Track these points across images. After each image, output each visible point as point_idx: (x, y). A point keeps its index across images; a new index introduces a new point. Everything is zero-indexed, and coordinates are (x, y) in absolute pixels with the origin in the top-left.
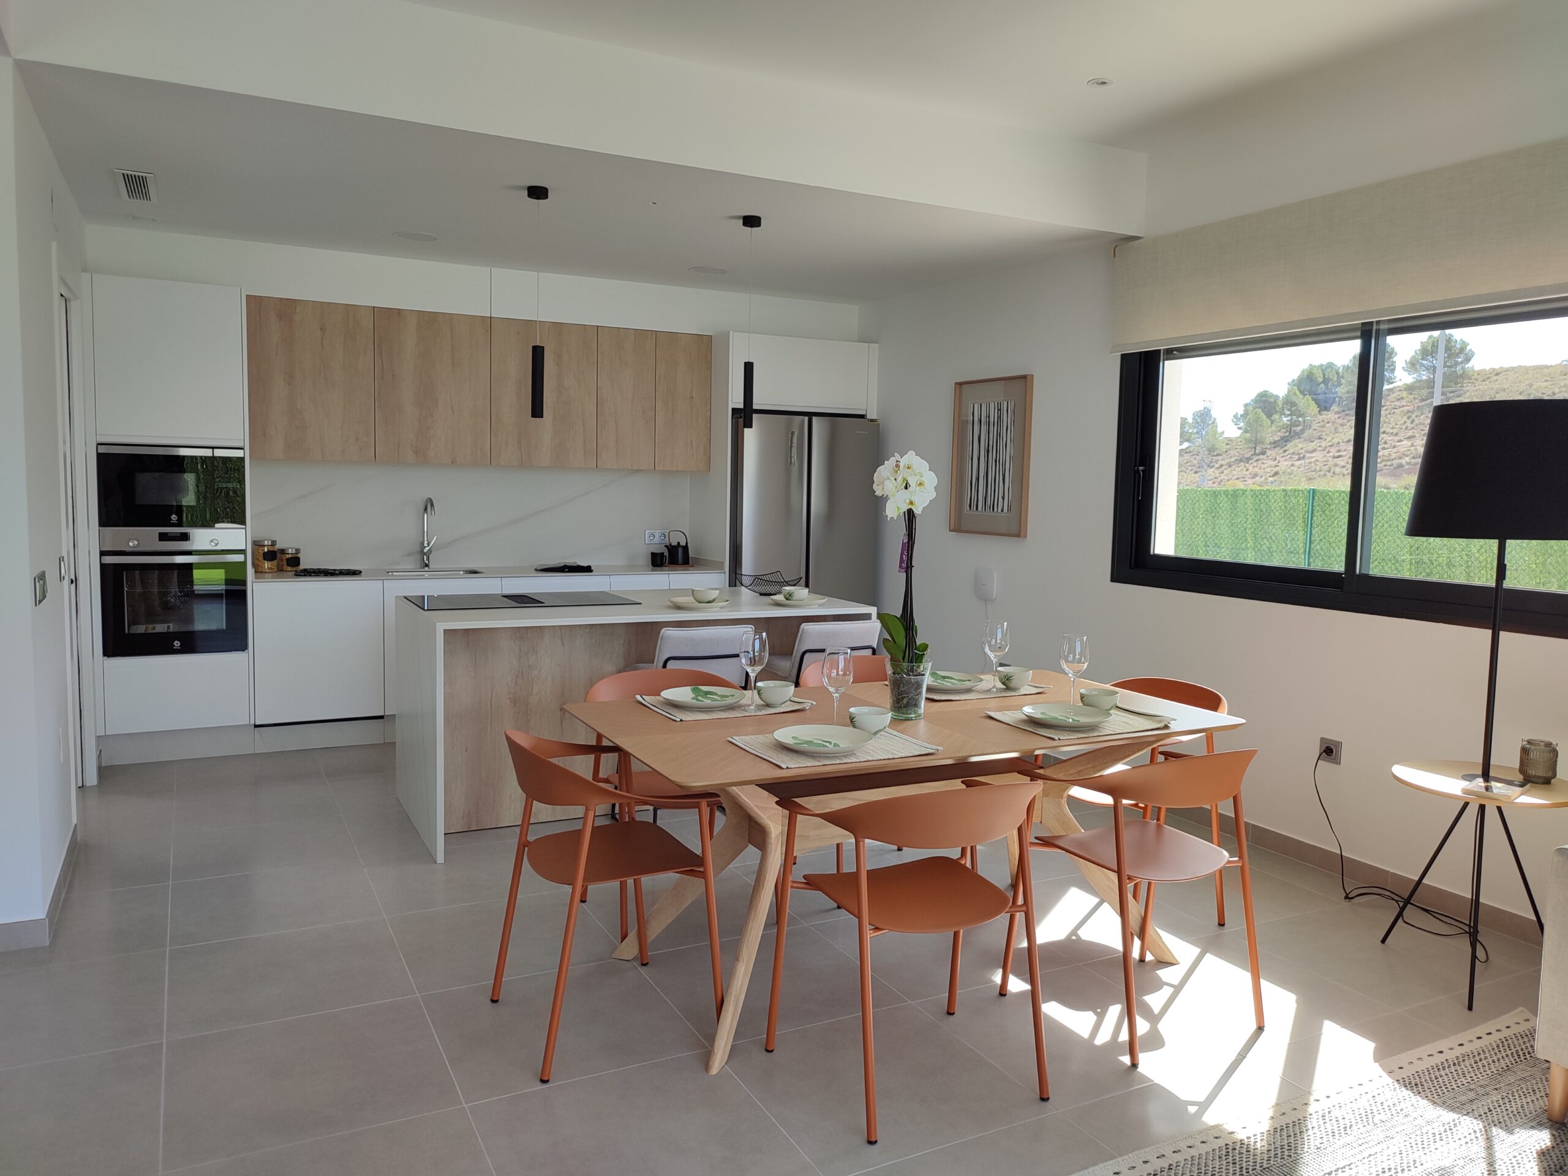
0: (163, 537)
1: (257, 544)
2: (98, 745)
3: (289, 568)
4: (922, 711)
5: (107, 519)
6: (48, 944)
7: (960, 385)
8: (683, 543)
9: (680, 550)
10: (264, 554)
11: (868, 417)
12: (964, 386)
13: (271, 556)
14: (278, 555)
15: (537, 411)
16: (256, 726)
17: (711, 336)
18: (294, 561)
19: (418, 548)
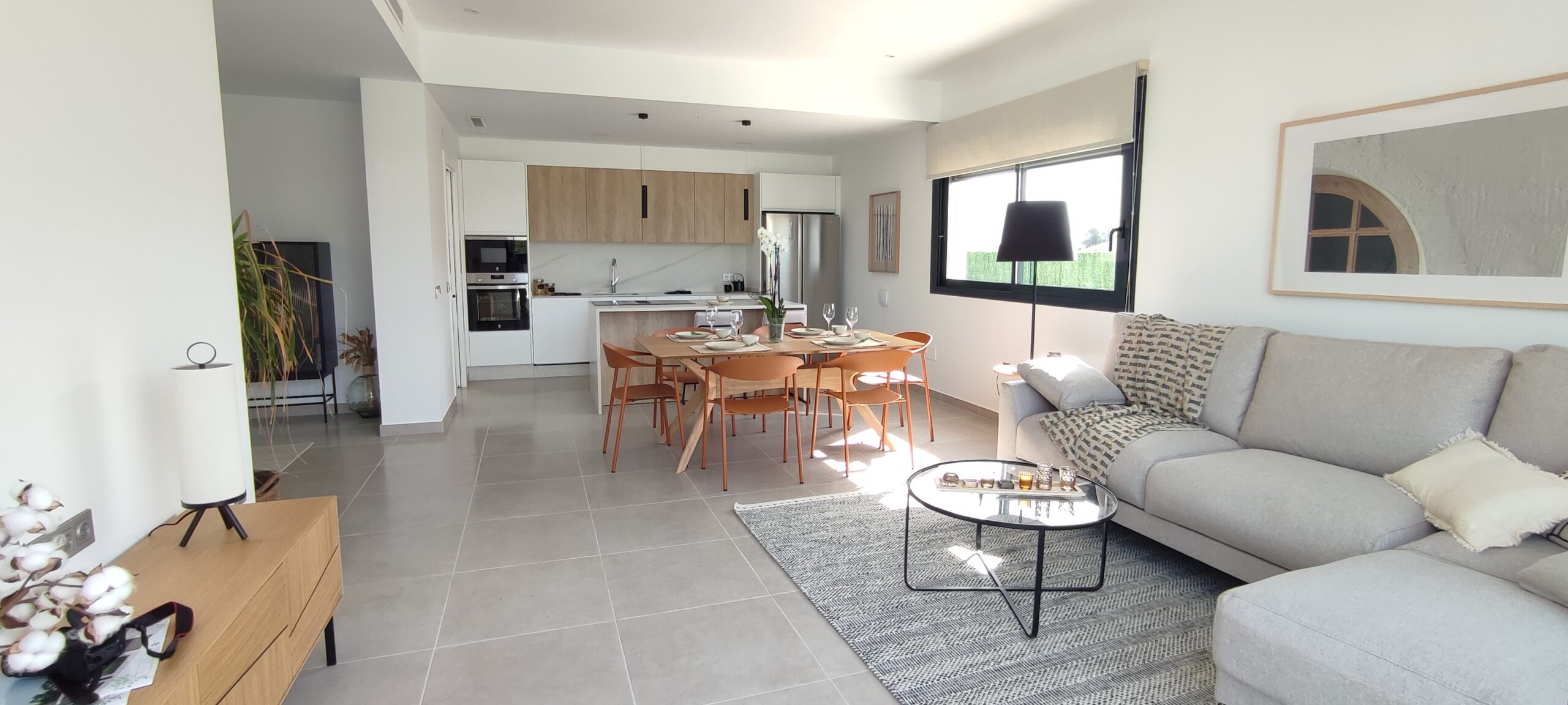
0: (493, 277)
1: (535, 281)
2: (467, 372)
3: (550, 293)
4: (782, 339)
5: (468, 270)
6: (443, 431)
7: (872, 196)
8: (741, 280)
9: (739, 284)
10: (538, 286)
11: (836, 214)
12: (875, 197)
13: (541, 286)
14: (545, 287)
15: (645, 215)
16: (535, 365)
17: (753, 175)
18: (552, 289)
19: (609, 284)
